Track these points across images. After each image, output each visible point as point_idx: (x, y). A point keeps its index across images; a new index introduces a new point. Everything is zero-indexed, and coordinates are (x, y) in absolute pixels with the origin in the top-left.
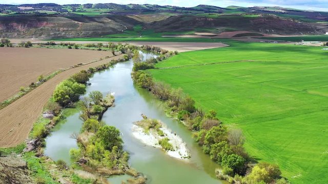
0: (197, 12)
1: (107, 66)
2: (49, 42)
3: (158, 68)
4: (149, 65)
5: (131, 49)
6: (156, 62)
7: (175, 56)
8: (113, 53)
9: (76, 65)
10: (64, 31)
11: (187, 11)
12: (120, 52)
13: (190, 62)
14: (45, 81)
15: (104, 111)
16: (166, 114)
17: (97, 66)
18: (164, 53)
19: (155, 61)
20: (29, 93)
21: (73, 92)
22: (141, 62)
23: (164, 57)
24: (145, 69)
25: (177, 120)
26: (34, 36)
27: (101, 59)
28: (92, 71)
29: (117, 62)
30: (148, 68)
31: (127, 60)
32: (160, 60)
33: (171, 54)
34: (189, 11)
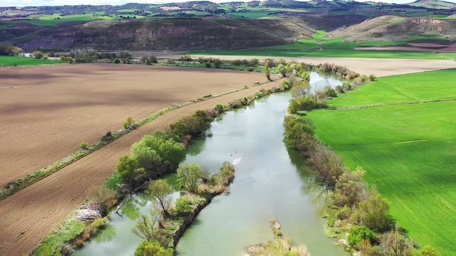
0: (413, 10)
1: (249, 100)
2: (184, 56)
3: (334, 108)
4: (319, 102)
5: (298, 70)
6: (335, 96)
7: (369, 84)
8: (268, 77)
9: (201, 97)
10: (210, 40)
11: (399, 9)
12: (281, 75)
13: (396, 96)
14: (135, 128)
15: (200, 208)
16: (325, 226)
17: (231, 101)
18: (352, 78)
19: (331, 94)
20: (94, 153)
21: (161, 159)
22: (307, 96)
23: (350, 87)
24: (310, 110)
25: (346, 247)
26: (167, 48)
27: (246, 88)
28: (221, 111)
29: (270, 92)
30: (317, 107)
31: (286, 89)
32: (342, 92)
33: (363, 80)
34: (402, 9)
